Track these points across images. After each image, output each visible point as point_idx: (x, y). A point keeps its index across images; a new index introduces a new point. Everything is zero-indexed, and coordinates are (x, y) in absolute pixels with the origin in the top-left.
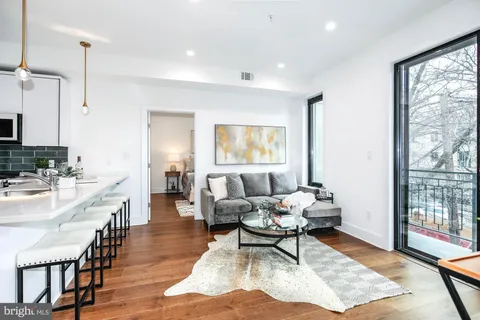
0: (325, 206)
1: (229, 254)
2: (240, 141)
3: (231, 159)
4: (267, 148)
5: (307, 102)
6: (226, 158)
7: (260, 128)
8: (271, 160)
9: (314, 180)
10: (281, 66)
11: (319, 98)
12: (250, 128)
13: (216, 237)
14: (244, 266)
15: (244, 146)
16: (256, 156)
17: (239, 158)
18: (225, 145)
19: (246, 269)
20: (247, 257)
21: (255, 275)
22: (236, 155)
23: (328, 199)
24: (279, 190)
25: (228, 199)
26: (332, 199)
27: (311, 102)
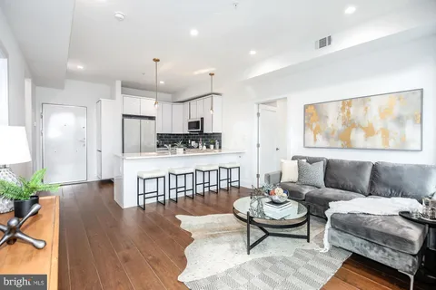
2: (333, 121)
3: (321, 141)
4: (378, 126)
6: (315, 140)
8: (386, 142)
12: (346, 103)
15: (340, 127)
16: (358, 137)
17: (332, 141)
18: (314, 125)
22: (328, 136)
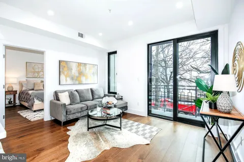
0: (120, 102)
1: (84, 135)
2: (74, 71)
3: (69, 81)
5: (107, 54)
6: (66, 81)
7: (85, 64)
9: (111, 91)
10: (101, 34)
11: (115, 52)
12: (79, 64)
13: (68, 128)
14: (97, 139)
15: (77, 74)
16: (83, 80)
17: (74, 81)
18: (66, 73)
19: (100, 140)
20: (95, 133)
21: (106, 141)
22: (72, 79)
23: (120, 99)
24: (96, 97)
25: (71, 104)
26: (122, 99)
27: (109, 54)
